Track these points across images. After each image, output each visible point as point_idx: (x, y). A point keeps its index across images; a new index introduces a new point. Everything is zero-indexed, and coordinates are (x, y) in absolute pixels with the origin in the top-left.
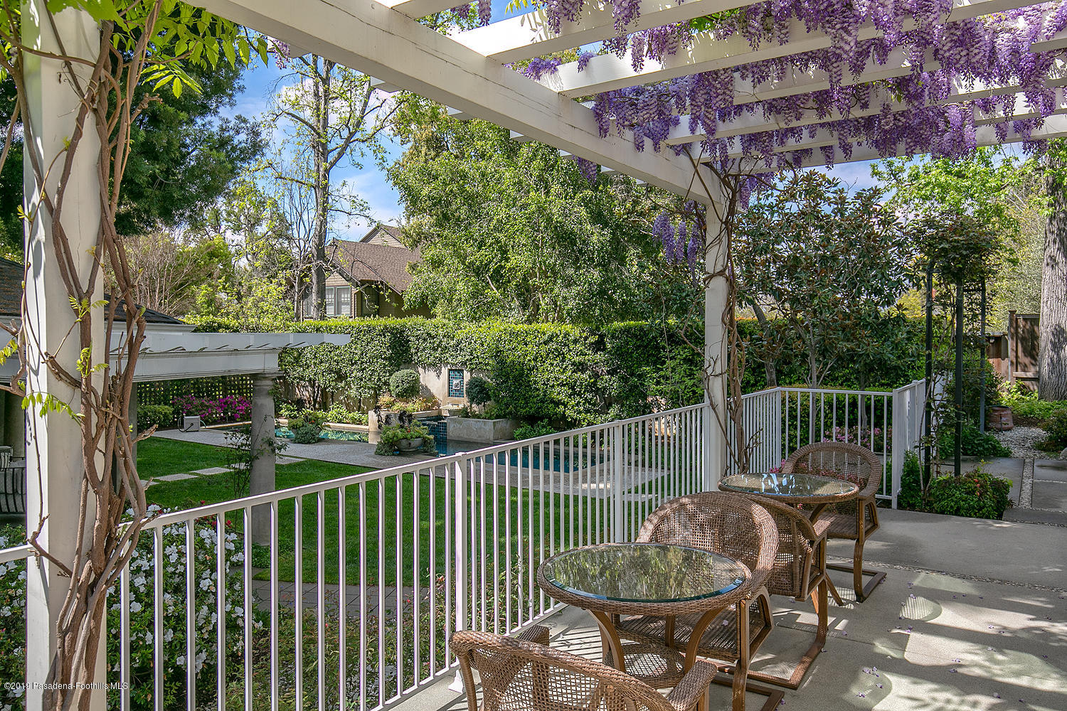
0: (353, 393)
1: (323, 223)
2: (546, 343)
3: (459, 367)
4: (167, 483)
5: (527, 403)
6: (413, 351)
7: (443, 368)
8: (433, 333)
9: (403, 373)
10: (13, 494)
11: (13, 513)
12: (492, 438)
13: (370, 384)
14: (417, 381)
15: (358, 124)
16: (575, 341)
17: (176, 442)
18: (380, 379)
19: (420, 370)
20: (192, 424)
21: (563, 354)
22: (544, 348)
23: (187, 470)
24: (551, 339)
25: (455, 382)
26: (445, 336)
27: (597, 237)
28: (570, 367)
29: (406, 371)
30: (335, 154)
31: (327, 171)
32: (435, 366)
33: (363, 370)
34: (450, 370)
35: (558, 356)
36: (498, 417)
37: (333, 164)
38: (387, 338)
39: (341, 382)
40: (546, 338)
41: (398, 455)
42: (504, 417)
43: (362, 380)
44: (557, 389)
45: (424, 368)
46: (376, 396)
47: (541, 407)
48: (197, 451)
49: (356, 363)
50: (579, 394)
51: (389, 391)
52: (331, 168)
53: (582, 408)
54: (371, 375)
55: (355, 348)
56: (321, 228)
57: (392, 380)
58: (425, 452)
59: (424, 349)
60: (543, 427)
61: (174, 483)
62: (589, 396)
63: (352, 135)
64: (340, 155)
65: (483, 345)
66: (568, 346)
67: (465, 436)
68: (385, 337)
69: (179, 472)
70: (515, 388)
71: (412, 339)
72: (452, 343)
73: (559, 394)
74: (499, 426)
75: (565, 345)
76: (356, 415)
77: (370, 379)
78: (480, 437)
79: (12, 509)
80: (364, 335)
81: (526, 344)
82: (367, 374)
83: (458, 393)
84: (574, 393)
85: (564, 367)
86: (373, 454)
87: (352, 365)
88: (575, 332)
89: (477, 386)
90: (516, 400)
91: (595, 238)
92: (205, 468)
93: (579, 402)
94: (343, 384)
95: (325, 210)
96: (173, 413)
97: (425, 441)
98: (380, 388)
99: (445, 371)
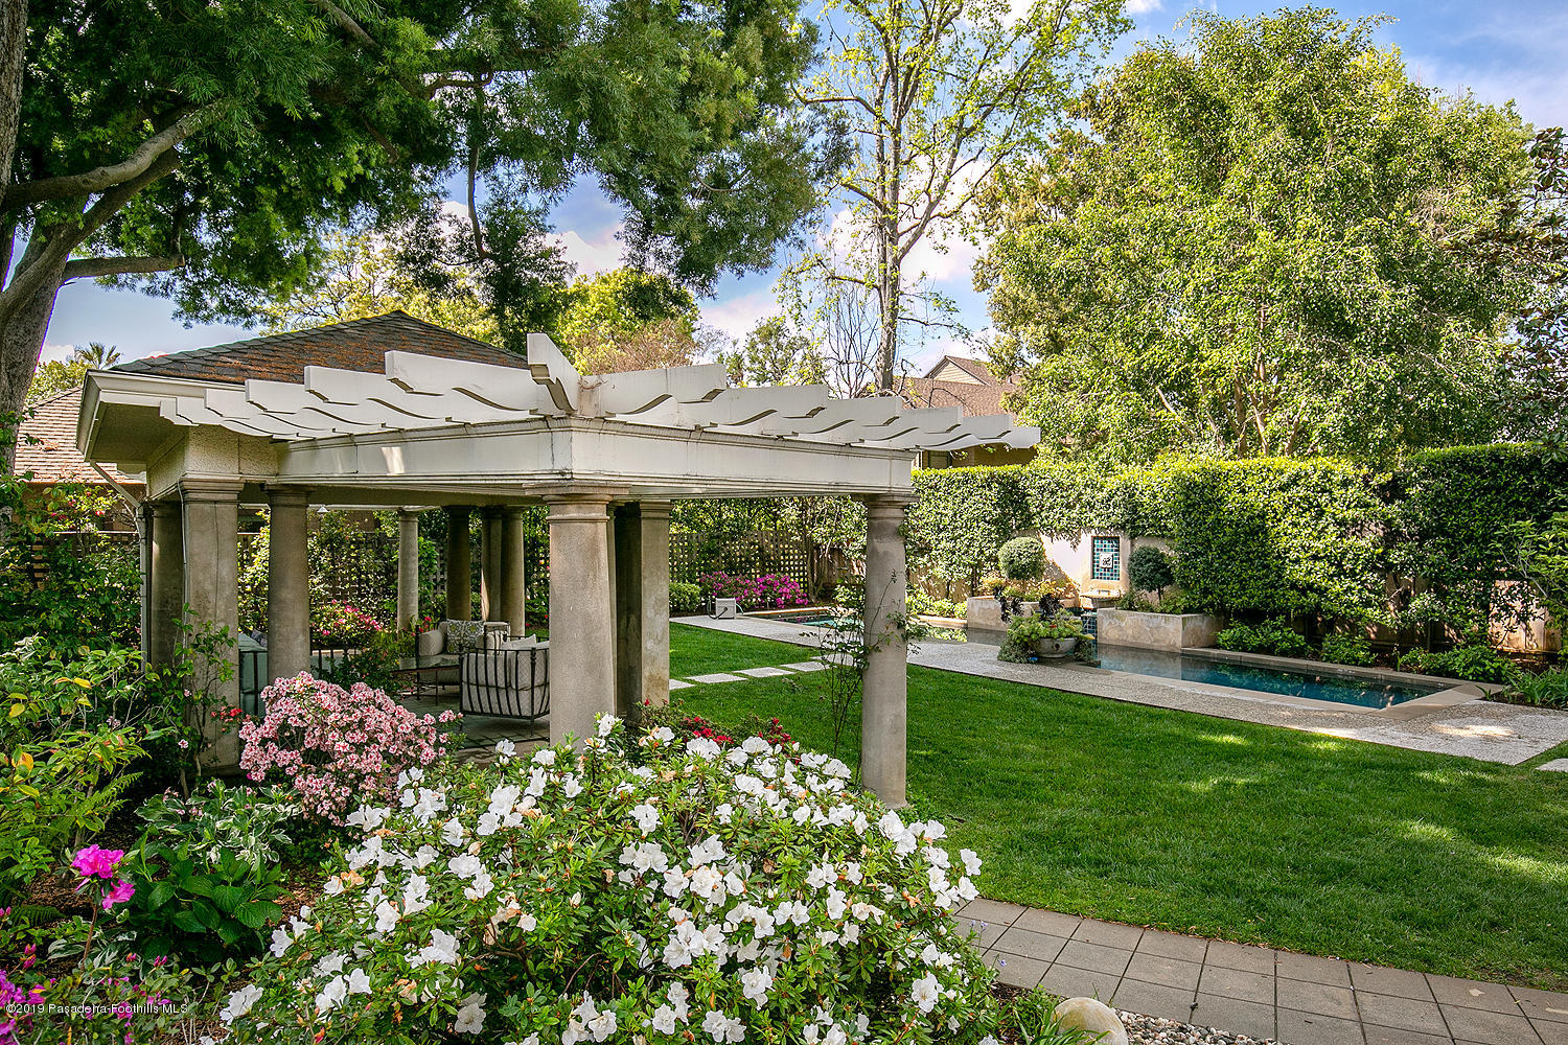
0: (939, 571)
1: (891, 336)
2: (1283, 488)
3: (1111, 533)
4: (705, 686)
5: (1244, 589)
6: (1033, 509)
7: (1083, 535)
8: (1067, 482)
9: (1018, 543)
10: (506, 688)
11: (507, 716)
12: (1179, 644)
13: (967, 560)
14: (1041, 554)
15: (943, 187)
16: (1345, 484)
17: (708, 631)
18: (982, 552)
19: (1045, 538)
20: (726, 609)
21: (1318, 505)
22: (1278, 500)
23: (730, 669)
24: (1294, 480)
25: (1104, 556)
26: (1087, 486)
27: (1389, 300)
28: (1331, 528)
29: (1024, 540)
30: (909, 236)
31: (897, 262)
32: (1070, 532)
33: (954, 539)
34: (1094, 538)
35: (1308, 510)
36: (1185, 611)
37: (905, 251)
38: (993, 493)
39: (923, 556)
40: (1284, 479)
41: (1038, 662)
42: (1200, 610)
43: (954, 553)
44: (1306, 565)
45: (1051, 535)
46: (974, 578)
47: (1272, 596)
48: (738, 644)
49: (945, 528)
50: (1353, 574)
51: (998, 568)
52: (901, 258)
53: (1355, 599)
54: (968, 546)
55: (945, 508)
56: (888, 342)
57: (1002, 553)
58: (1079, 660)
59: (1051, 508)
60: (1275, 628)
61: (717, 686)
62: (1371, 577)
63: (932, 206)
64: (916, 237)
65: (1155, 497)
66: (1331, 492)
67: (1129, 639)
68: (991, 489)
69: (719, 671)
70: (1221, 565)
71: (1032, 492)
72: (1100, 496)
73: (1309, 573)
74: (1190, 625)
75: (1324, 491)
76: (945, 604)
77: (967, 552)
78: (1156, 641)
79: (506, 711)
80: (958, 488)
81: (1243, 492)
82: (961, 545)
83: (1112, 573)
84: (1341, 572)
85: (1319, 528)
86: (995, 659)
87: (940, 531)
88: (1344, 467)
89: (1149, 561)
90: (1223, 583)
91: (1384, 302)
92: (753, 667)
93: (1350, 589)
94: (925, 560)
95: (894, 316)
96: (701, 595)
97: (1080, 643)
98: (980, 565)
99: (1086, 539)
